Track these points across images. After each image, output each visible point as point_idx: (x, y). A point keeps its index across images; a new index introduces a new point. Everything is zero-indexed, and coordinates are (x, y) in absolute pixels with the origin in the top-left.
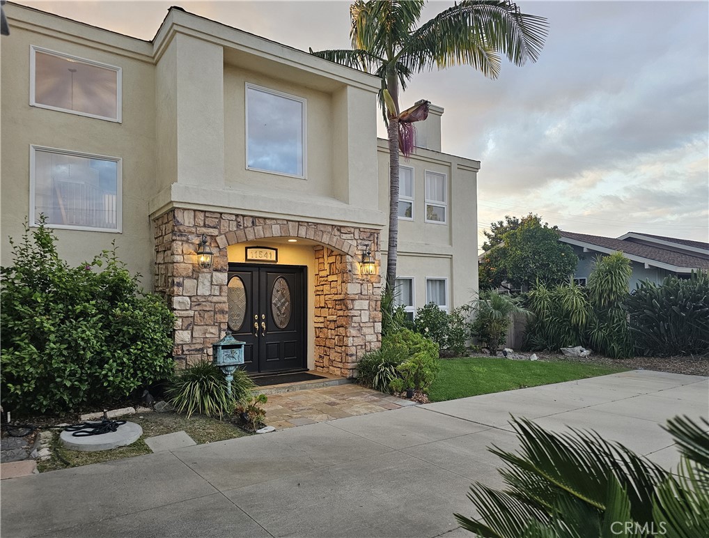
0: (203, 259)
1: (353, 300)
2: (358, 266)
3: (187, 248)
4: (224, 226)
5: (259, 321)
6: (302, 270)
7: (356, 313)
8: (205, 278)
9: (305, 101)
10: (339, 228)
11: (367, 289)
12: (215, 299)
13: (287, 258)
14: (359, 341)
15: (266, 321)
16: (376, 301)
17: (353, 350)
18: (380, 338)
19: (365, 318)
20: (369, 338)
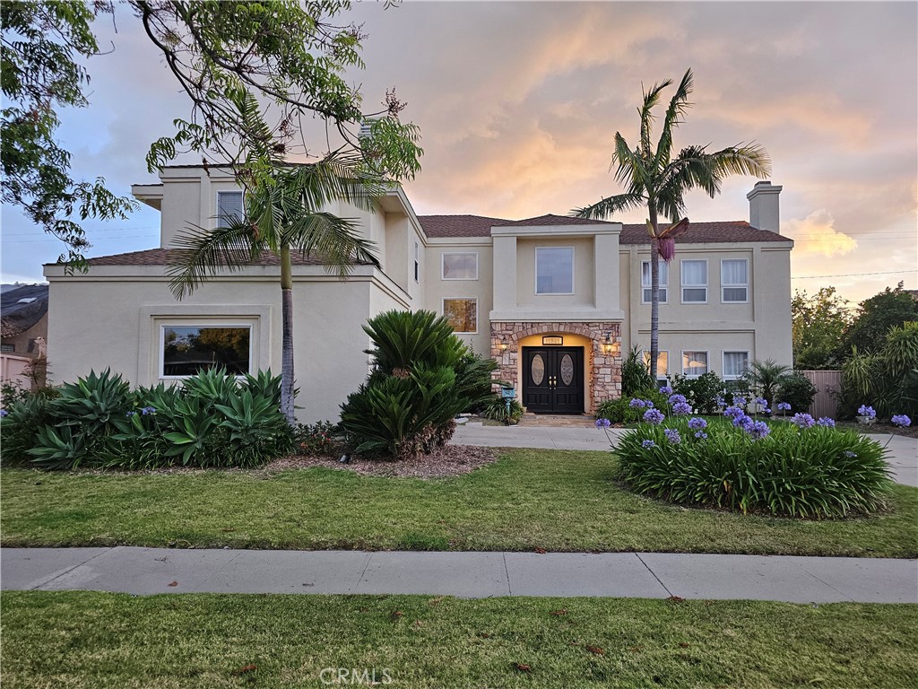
0: (504, 347)
1: (599, 368)
2: (602, 346)
3: (498, 342)
4: (516, 329)
5: (552, 380)
6: (581, 349)
7: (600, 376)
8: (506, 356)
9: (573, 247)
10: (588, 324)
11: (610, 361)
12: (511, 366)
13: (569, 342)
14: (602, 394)
15: (557, 380)
16: (617, 369)
17: (599, 399)
18: (620, 393)
19: (608, 379)
20: (610, 392)
